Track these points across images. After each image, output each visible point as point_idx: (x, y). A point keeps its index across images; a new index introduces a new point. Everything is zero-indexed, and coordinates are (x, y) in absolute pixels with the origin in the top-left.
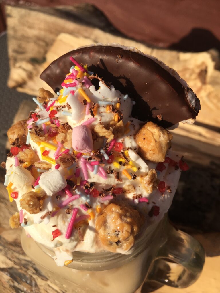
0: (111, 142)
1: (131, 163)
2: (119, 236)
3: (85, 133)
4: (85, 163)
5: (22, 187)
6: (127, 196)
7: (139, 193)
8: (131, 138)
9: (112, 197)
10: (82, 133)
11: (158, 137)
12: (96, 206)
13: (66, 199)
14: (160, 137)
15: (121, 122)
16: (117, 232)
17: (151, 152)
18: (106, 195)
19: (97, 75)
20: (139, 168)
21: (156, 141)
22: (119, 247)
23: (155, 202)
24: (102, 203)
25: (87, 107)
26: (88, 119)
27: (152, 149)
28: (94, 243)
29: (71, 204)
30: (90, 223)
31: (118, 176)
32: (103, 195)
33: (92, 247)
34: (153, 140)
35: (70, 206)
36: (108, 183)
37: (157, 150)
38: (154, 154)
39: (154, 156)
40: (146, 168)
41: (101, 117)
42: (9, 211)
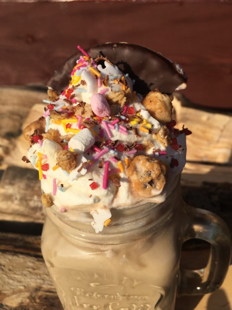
0: (124, 107)
1: (144, 121)
2: (152, 174)
3: (102, 98)
4: (107, 123)
5: (53, 154)
6: (147, 153)
7: (157, 148)
8: (139, 104)
9: (136, 151)
10: (100, 97)
11: (162, 98)
12: (124, 158)
13: (96, 155)
14: (163, 98)
15: (129, 89)
16: (149, 172)
17: (159, 111)
18: (130, 150)
19: (102, 56)
20: (153, 126)
21: (161, 101)
22: (153, 188)
23: (172, 155)
24: (128, 156)
25: (99, 81)
26: (101, 90)
27: (159, 108)
28: (130, 194)
29: (101, 157)
30: (122, 175)
31: (137, 133)
32: (127, 150)
33: (128, 197)
34: (158, 100)
35: (101, 159)
36: (129, 141)
37: (163, 108)
38: (161, 112)
39: (162, 114)
40: (158, 125)
41: (112, 87)
42: (7, 276)
